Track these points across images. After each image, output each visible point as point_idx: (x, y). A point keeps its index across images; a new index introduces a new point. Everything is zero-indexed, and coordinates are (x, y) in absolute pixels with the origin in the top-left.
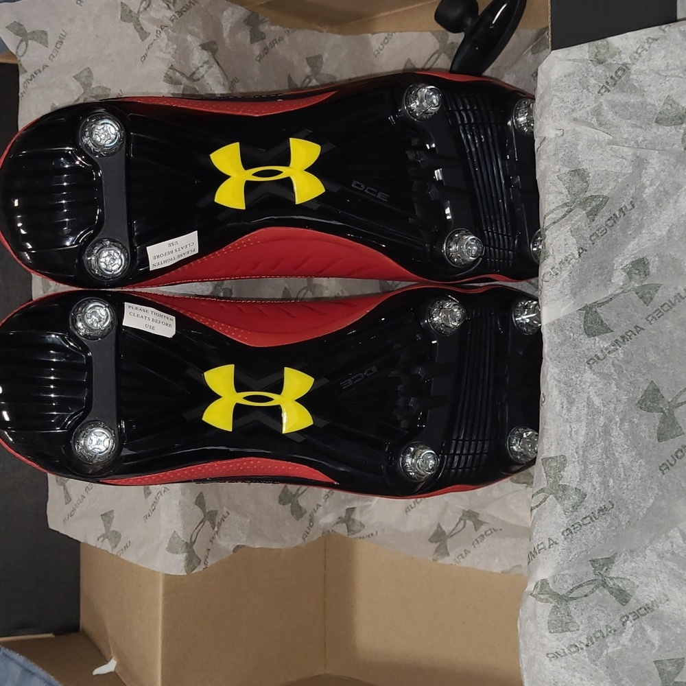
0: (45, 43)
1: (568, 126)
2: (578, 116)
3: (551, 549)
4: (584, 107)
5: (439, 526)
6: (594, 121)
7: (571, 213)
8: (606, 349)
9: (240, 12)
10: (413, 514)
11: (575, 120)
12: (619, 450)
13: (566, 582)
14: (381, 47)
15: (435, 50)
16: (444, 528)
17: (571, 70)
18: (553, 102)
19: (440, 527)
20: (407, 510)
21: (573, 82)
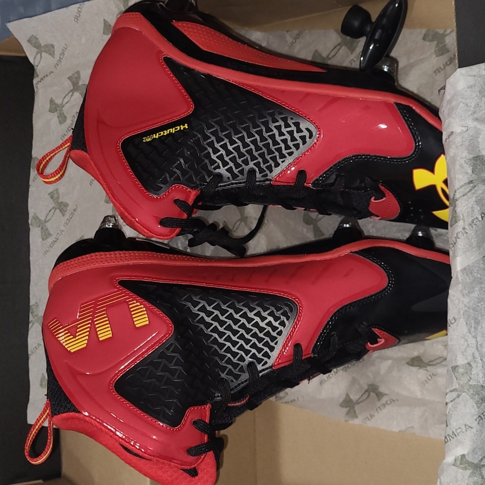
0: (52, 54)
1: (471, 123)
2: (479, 117)
3: (468, 432)
4: (482, 110)
5: (347, 395)
7: (475, 188)
10: (326, 386)
11: (477, 119)
13: (477, 453)
14: (294, 41)
15: (337, 43)
16: (351, 397)
17: (472, 83)
18: (460, 107)
19: (349, 396)
20: (321, 383)
21: (474, 92)
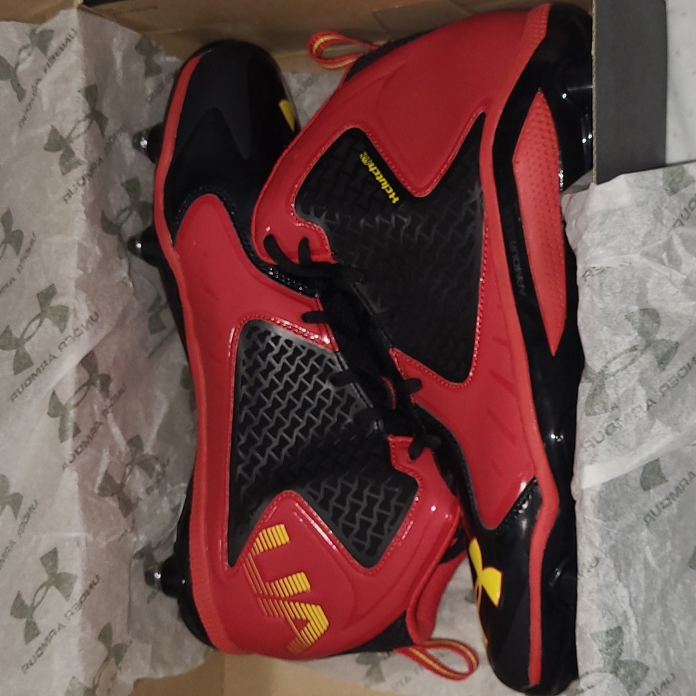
1: (638, 260)
2: (650, 251)
4: (655, 241)
6: (664, 256)
8: (661, 503)
9: (132, 36)
11: (647, 254)
12: (676, 615)
17: (643, 199)
21: (646, 213)
